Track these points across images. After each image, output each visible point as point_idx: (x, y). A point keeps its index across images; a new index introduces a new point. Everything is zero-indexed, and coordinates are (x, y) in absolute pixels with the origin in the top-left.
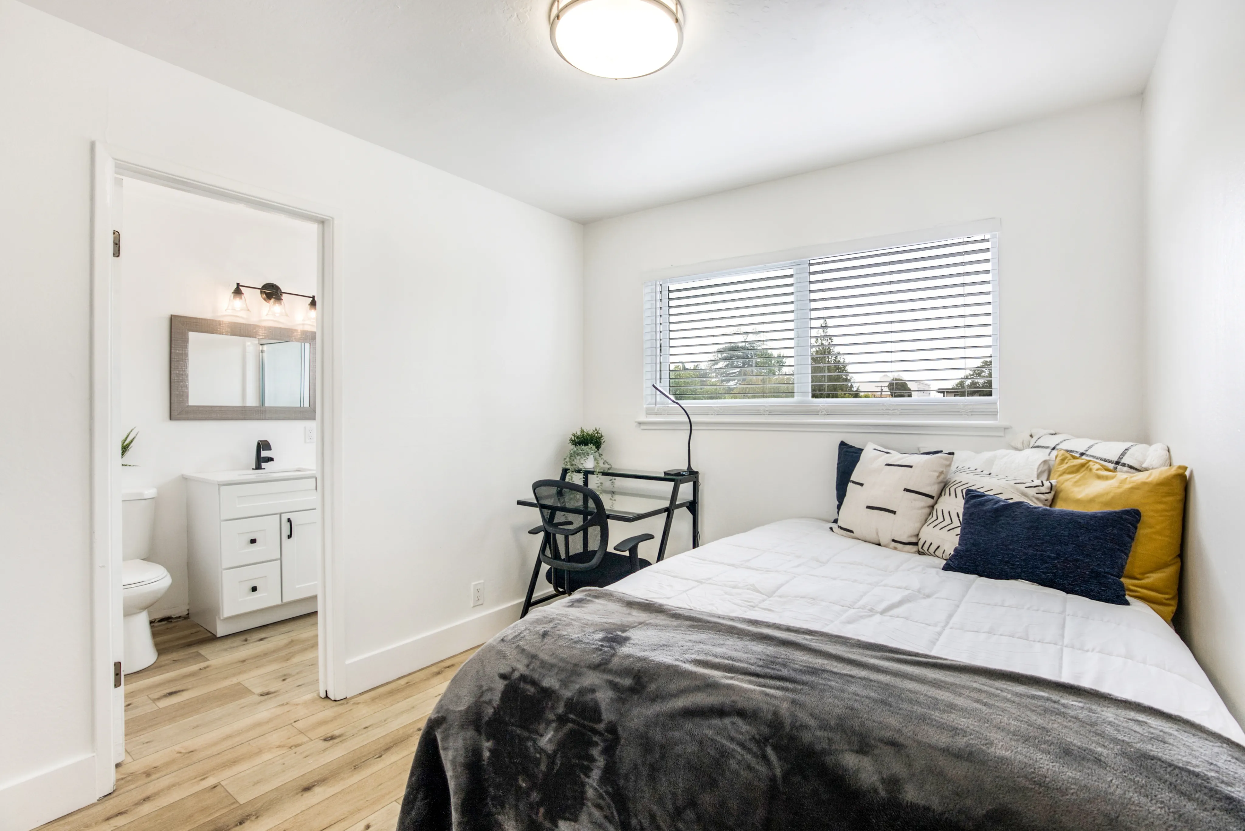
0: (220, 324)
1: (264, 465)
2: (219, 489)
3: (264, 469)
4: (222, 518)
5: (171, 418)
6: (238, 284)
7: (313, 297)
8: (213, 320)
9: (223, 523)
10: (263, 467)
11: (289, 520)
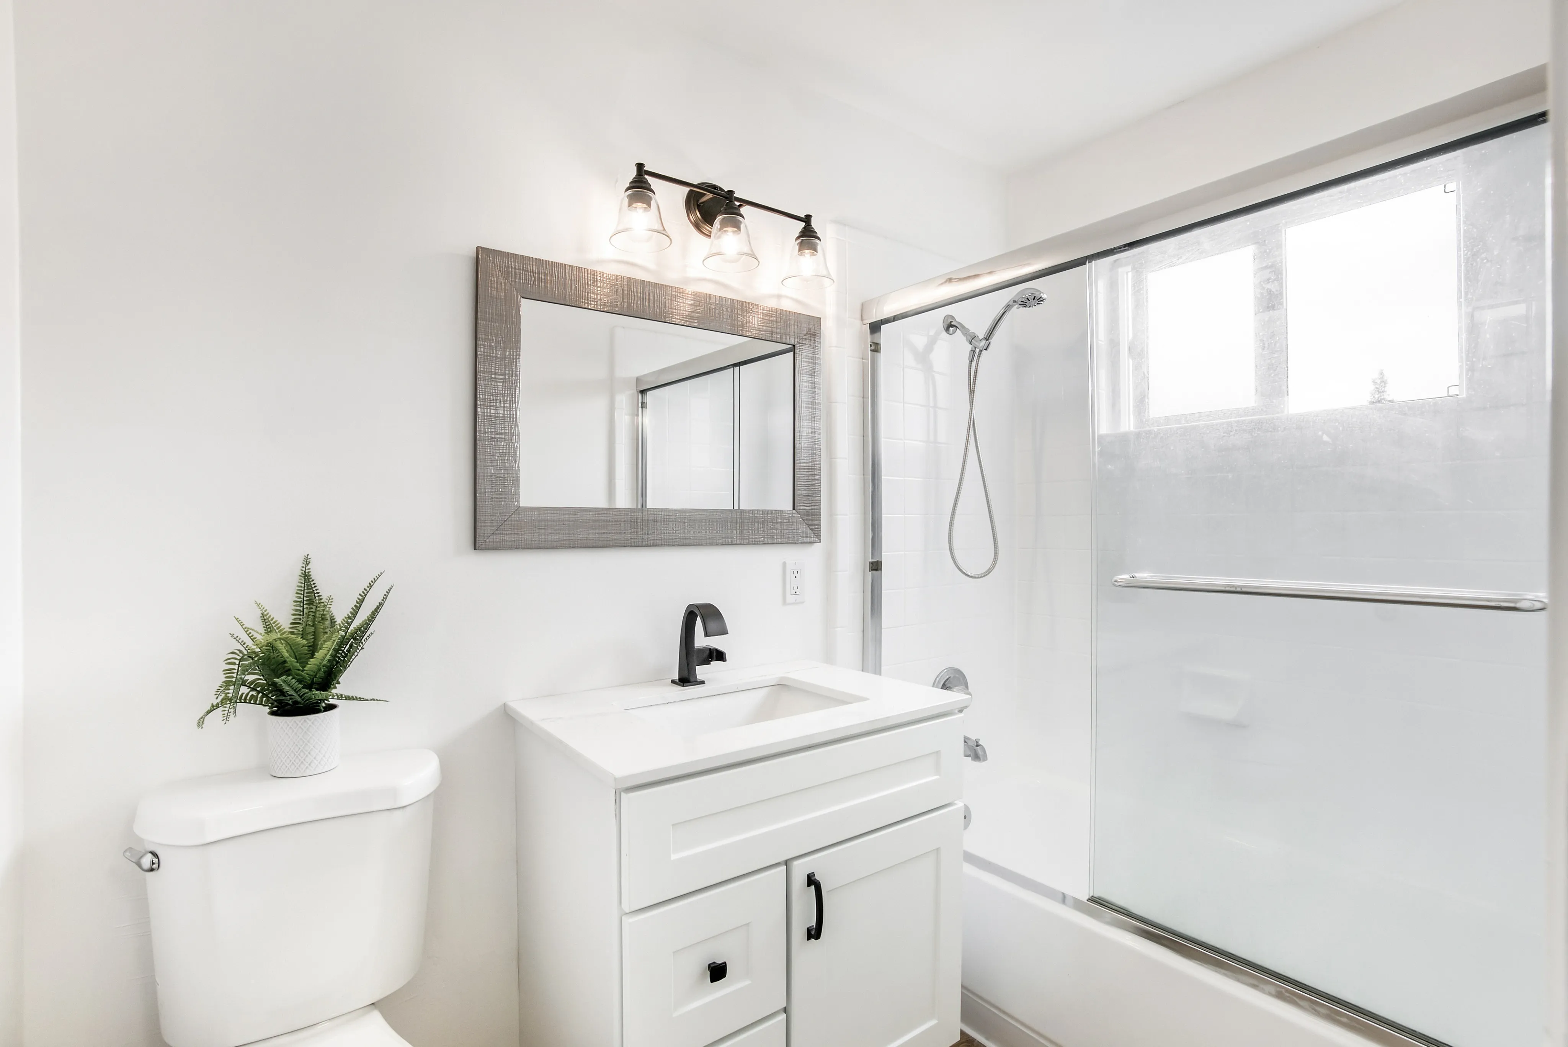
0: (595, 281)
1: (701, 671)
2: (618, 801)
3: (703, 682)
4: (627, 908)
5: (476, 545)
6: (640, 166)
7: (807, 219)
8: (579, 269)
9: (628, 921)
10: (699, 677)
11: (812, 881)
